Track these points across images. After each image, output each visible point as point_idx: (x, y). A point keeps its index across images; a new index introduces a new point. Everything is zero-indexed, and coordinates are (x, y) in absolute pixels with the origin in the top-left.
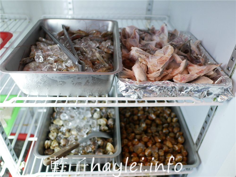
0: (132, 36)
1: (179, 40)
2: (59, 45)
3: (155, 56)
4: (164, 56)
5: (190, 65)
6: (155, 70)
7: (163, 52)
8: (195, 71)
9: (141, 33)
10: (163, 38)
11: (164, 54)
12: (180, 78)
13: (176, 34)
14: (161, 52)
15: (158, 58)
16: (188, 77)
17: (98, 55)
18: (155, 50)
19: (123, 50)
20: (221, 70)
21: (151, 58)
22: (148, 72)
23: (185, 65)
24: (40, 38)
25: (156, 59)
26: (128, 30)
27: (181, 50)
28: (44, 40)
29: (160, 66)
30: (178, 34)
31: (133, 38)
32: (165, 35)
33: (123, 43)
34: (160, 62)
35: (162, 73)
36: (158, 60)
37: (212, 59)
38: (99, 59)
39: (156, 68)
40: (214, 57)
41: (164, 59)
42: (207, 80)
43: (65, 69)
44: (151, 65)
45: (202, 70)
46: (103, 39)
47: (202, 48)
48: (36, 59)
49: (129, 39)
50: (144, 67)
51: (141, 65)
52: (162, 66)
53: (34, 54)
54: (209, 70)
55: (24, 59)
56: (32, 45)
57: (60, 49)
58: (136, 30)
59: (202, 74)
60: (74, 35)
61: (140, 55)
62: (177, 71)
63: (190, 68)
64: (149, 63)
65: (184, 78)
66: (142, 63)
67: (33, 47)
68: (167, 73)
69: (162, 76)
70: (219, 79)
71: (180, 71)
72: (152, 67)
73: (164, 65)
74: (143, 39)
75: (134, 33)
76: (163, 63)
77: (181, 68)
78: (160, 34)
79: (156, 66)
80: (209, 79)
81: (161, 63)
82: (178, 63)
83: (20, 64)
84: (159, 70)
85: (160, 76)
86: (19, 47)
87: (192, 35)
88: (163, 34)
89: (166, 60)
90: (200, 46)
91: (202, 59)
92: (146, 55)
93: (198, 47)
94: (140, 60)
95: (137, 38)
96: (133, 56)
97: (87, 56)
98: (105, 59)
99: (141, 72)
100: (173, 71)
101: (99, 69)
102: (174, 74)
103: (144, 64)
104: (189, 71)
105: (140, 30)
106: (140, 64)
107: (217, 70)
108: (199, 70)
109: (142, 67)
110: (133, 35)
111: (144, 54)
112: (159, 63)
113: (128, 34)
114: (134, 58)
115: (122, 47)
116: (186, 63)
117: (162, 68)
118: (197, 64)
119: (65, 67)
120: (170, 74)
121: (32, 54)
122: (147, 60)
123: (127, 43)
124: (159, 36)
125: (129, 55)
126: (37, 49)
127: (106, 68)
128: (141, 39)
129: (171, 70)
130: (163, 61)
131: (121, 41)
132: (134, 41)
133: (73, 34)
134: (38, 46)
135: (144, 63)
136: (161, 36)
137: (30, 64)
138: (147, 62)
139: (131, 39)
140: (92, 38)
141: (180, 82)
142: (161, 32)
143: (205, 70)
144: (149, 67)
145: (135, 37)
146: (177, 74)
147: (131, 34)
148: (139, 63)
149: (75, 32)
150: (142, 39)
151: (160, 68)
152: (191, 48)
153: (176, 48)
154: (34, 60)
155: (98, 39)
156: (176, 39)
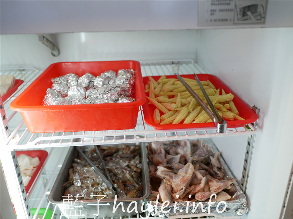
0: (157, 153)
1: (201, 152)
2: (94, 168)
3: (178, 175)
4: (186, 175)
5: (211, 181)
6: (178, 189)
7: (185, 170)
8: (213, 187)
9: (166, 146)
10: (187, 151)
11: (186, 174)
12: (200, 196)
13: (199, 145)
14: (183, 171)
15: (181, 177)
16: (208, 194)
17: (129, 177)
18: (178, 168)
19: (150, 167)
20: (237, 185)
21: (175, 179)
22: (173, 191)
23: (206, 181)
24: (76, 160)
25: (179, 179)
26: (154, 146)
27: (203, 163)
28: (79, 161)
29: (183, 185)
30: (200, 144)
31: (159, 154)
32: (188, 148)
33: (150, 159)
34: (182, 181)
35: (185, 191)
36: (180, 180)
37: (230, 173)
38: (129, 179)
39: (179, 187)
40: (232, 169)
41: (186, 178)
42: (225, 195)
43: (101, 193)
44: (175, 185)
45: (220, 187)
46: (132, 155)
47: (222, 160)
48: (74, 183)
49: (155, 155)
50: (169, 188)
51: (166, 186)
52: (184, 185)
53: (73, 178)
54: (226, 185)
55: (65, 184)
56: (69, 169)
57: (95, 171)
58: (161, 146)
59: (220, 190)
60: (106, 152)
61: (165, 176)
62: (199, 188)
63: (211, 183)
64: (173, 183)
65: (204, 196)
66: (167, 184)
67: (71, 170)
68: (190, 190)
69: (186, 193)
70: (235, 194)
71: (201, 188)
72: (176, 187)
73: (186, 184)
74: (169, 153)
75: (159, 149)
76: (185, 182)
77: (202, 185)
78: (184, 147)
79: (179, 185)
80: (227, 194)
81: (184, 182)
82: (199, 179)
83: (62, 190)
84: (182, 189)
85: (183, 194)
86: (61, 174)
87: (215, 145)
88: (186, 147)
89: (188, 179)
90: (220, 158)
91: (220, 174)
92: (170, 176)
93: (218, 159)
94: (165, 182)
95: (162, 153)
96: (159, 176)
97: (119, 177)
98: (135, 179)
99: (166, 195)
100: (195, 188)
101: (131, 191)
102: (196, 191)
103: (169, 185)
104: (210, 186)
105: (165, 144)
106: (166, 184)
107: (234, 184)
108: (217, 186)
109: (167, 188)
110: (159, 151)
111: (168, 175)
112: (182, 183)
113: (154, 150)
114: (160, 177)
115: (150, 163)
116: (206, 180)
117: (184, 187)
118: (216, 178)
119: (100, 190)
120: (192, 191)
121: (71, 179)
122: (171, 181)
123: (154, 159)
124: (183, 149)
125: (156, 174)
126: (74, 172)
127: (136, 189)
128: (166, 154)
129: (193, 187)
130: (185, 180)
131: (148, 158)
132: (160, 156)
133: (104, 150)
134: (75, 168)
135: (169, 183)
136: (185, 149)
137: (69, 189)
138: (171, 182)
139: (157, 155)
140: (122, 156)
141: (201, 199)
142: (184, 145)
143: (223, 186)
144: (173, 187)
145: (161, 153)
146: (199, 191)
147: (157, 150)
148: (164, 184)
149: (105, 148)
150: (167, 152)
151: (183, 186)
152: (212, 162)
153: (198, 163)
154: (73, 184)
155: (127, 156)
156: (198, 151)
